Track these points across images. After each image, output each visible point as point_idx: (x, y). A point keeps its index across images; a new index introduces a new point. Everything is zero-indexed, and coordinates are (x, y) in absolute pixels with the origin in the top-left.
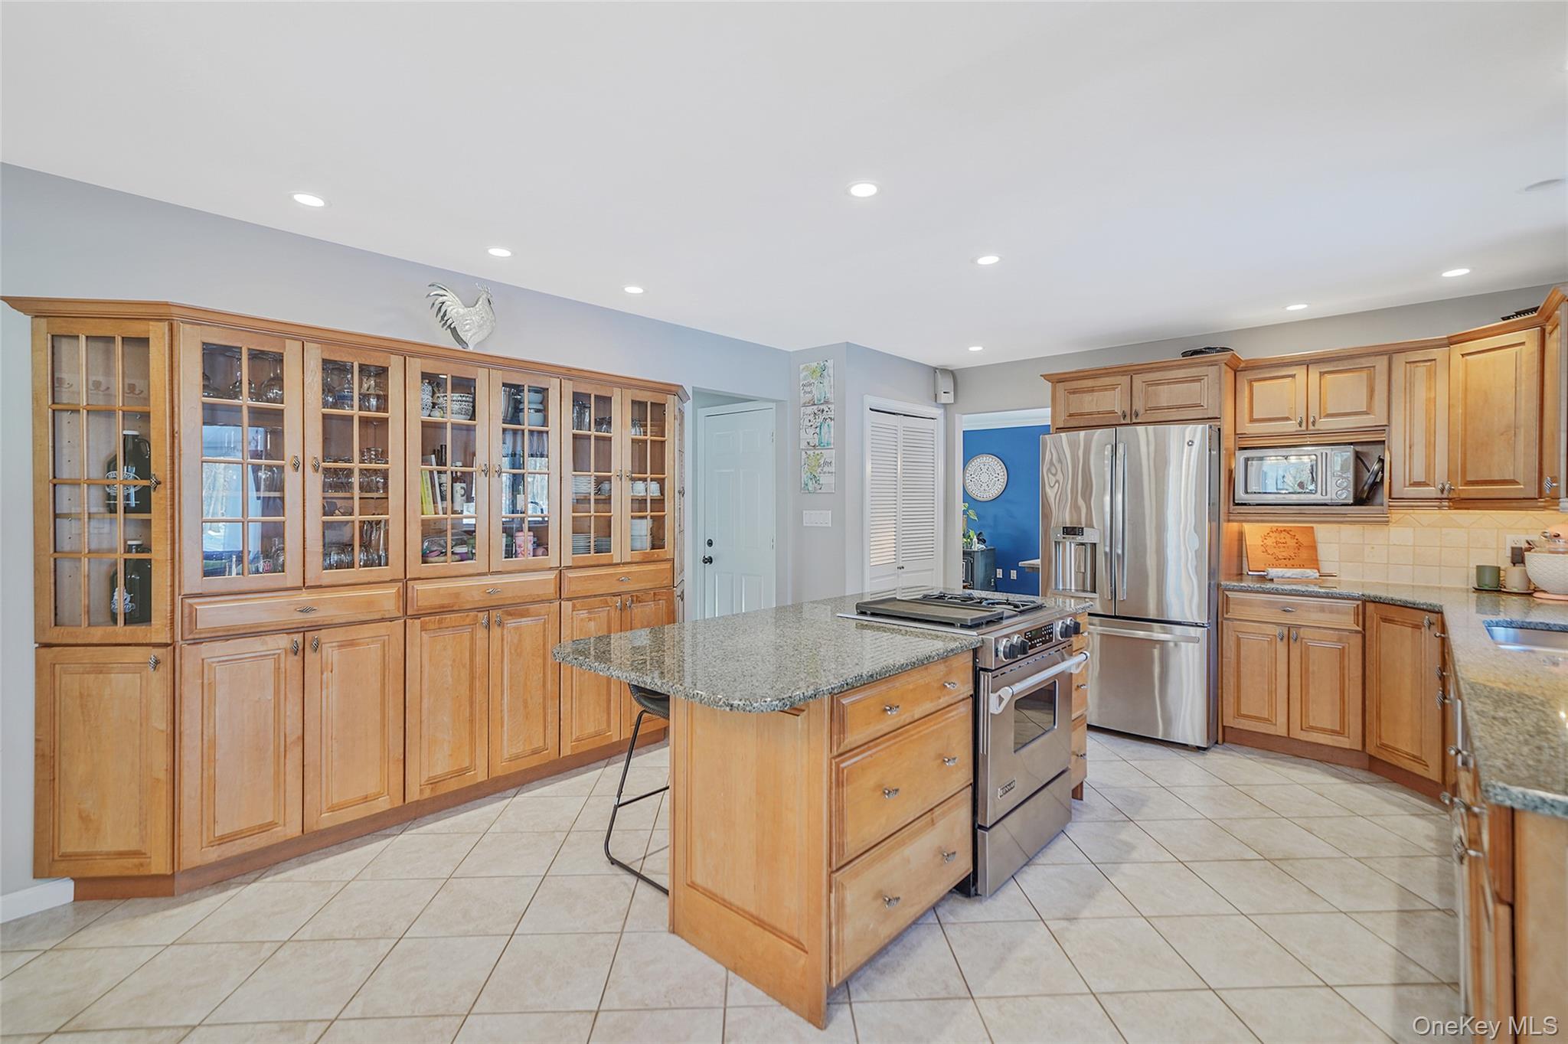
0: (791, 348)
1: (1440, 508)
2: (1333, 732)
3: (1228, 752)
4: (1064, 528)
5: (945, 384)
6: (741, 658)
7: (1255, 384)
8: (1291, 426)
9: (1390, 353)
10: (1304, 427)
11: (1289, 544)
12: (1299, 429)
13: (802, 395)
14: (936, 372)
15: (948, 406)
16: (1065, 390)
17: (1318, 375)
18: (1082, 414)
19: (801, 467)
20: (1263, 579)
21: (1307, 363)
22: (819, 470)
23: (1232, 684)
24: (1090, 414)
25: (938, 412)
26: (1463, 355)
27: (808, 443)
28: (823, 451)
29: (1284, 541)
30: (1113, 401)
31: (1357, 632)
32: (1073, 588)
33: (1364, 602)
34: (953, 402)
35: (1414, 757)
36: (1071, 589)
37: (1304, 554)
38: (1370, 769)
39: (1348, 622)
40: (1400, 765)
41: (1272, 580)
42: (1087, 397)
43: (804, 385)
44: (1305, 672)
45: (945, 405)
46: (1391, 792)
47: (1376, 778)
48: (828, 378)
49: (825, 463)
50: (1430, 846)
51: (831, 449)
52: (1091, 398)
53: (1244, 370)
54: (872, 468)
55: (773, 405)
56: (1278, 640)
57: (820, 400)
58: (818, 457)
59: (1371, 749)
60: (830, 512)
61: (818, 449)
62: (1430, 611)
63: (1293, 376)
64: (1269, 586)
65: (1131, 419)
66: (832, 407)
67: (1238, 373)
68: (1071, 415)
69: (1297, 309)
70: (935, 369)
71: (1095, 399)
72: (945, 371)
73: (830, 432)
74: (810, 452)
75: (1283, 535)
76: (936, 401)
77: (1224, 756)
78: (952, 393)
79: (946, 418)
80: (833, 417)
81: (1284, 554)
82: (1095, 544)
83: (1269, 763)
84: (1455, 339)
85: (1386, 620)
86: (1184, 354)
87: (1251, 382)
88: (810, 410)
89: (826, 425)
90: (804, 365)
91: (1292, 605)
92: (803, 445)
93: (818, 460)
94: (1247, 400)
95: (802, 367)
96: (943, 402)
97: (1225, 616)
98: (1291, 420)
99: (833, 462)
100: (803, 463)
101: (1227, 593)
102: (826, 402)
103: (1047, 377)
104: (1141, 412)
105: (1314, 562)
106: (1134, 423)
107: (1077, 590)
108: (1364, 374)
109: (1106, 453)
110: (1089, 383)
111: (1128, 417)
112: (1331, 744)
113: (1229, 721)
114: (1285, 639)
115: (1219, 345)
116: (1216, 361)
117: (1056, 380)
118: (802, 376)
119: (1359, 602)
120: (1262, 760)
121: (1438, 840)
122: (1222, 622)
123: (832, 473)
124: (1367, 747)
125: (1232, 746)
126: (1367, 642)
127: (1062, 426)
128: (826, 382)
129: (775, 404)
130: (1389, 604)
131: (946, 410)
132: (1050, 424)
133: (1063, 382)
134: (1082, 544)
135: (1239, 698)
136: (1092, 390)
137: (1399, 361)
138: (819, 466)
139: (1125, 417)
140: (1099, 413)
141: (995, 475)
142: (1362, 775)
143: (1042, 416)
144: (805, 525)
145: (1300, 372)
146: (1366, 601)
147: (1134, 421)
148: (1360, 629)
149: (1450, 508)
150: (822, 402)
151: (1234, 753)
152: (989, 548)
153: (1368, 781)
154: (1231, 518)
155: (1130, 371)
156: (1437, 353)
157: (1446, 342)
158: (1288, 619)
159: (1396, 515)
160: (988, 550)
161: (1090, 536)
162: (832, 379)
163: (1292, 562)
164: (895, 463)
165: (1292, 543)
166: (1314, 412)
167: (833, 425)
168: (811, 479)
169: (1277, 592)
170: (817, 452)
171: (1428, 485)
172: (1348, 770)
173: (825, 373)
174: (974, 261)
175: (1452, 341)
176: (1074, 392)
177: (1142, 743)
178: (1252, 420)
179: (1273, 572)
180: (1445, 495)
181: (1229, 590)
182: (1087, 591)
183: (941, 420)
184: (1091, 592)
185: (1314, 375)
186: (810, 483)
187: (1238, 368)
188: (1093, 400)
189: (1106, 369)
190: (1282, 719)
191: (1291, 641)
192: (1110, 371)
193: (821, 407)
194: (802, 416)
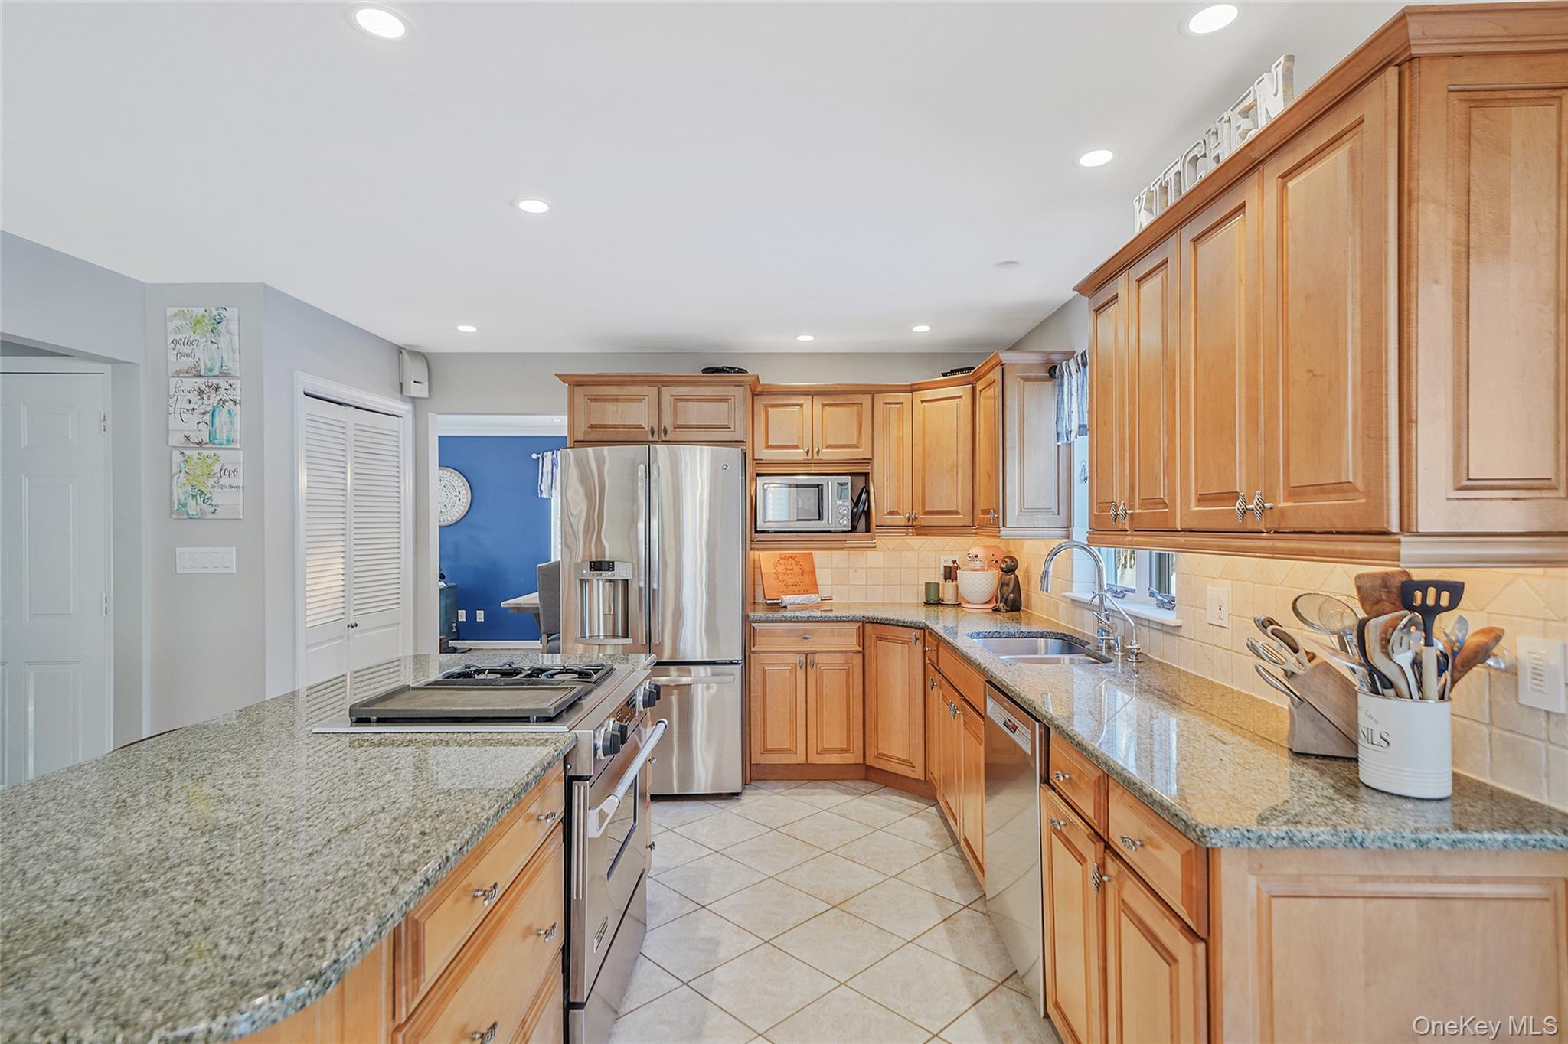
0: (147, 279)
1: (907, 534)
2: (843, 750)
3: (757, 792)
4: (591, 562)
5: (415, 370)
6: (150, 884)
7: (770, 410)
8: (799, 455)
9: (873, 392)
10: (810, 457)
11: (795, 570)
12: (806, 457)
13: (172, 357)
14: (401, 352)
15: (417, 401)
16: (585, 396)
17: (820, 406)
18: (604, 427)
19: (172, 477)
20: (777, 606)
21: (812, 393)
22: (212, 481)
23: (758, 717)
24: (615, 427)
25: (404, 408)
26: (922, 402)
27: (188, 438)
28: (218, 452)
29: (790, 567)
30: (637, 414)
31: (858, 652)
32: (602, 634)
33: (864, 623)
34: (427, 396)
35: (904, 761)
36: (599, 636)
37: (807, 579)
38: (867, 779)
39: (852, 643)
40: (894, 771)
41: (786, 607)
42: (611, 407)
43: (175, 342)
44: (820, 695)
45: (413, 400)
46: (887, 797)
47: (873, 786)
48: (228, 336)
49: (224, 472)
50: (932, 842)
51: (237, 449)
52: (615, 408)
53: (761, 394)
54: (308, 481)
55: (107, 368)
56: (798, 667)
57: (211, 370)
58: (210, 461)
59: (870, 762)
60: (234, 549)
61: (206, 449)
62: (915, 628)
63: (801, 405)
64: (787, 614)
65: (658, 436)
66: (237, 383)
67: (755, 397)
68: (592, 427)
69: (805, 339)
70: (400, 350)
71: (620, 411)
72: (417, 354)
73: (232, 423)
74: (193, 453)
75: (791, 561)
76: (402, 392)
77: (757, 798)
78: (427, 383)
79: (415, 416)
80: (238, 398)
81: (791, 580)
82: (627, 580)
83: (793, 794)
84: (916, 387)
85: (881, 639)
86: (705, 371)
87: (766, 407)
88: (189, 383)
89: (225, 411)
90: (176, 310)
91: (806, 631)
92: (176, 439)
93: (209, 466)
94: (763, 425)
95: (170, 311)
96: (413, 394)
97: (753, 649)
98: (799, 448)
99: (241, 470)
100: (175, 469)
101: (753, 624)
102: (224, 374)
103: (563, 377)
104: (670, 429)
105: (814, 588)
106: (662, 441)
107: (606, 637)
108: (855, 409)
109: (639, 474)
110: (613, 390)
111: (656, 434)
112: (840, 762)
113: (757, 758)
114: (804, 667)
115: (737, 366)
116: (742, 381)
117: (576, 383)
118: (172, 326)
119: (860, 624)
120: (787, 792)
121: (935, 835)
122: (750, 656)
123: (238, 487)
124: (867, 759)
125: (758, 784)
126: (866, 661)
127: (582, 439)
128: (223, 342)
129: (109, 366)
130: (884, 624)
131: (414, 407)
132: (566, 434)
133: (582, 385)
134: (610, 581)
135: (765, 732)
136: (616, 399)
137: (880, 399)
138: (211, 475)
139: (653, 433)
140: (624, 426)
141: (455, 494)
142: (862, 785)
143: (557, 424)
144: (179, 571)
145: (805, 401)
146: (866, 622)
147: (663, 439)
148: (861, 649)
149: (913, 533)
150: (216, 372)
151: (762, 791)
152: (450, 584)
153: (870, 790)
154: (754, 546)
155: (659, 382)
156: (904, 397)
157: (909, 388)
158: (806, 646)
159: (880, 540)
160: (449, 587)
161: (621, 572)
162: (236, 338)
163: (798, 588)
164: (342, 470)
165: (797, 569)
166: (817, 444)
167: (239, 412)
168: (194, 496)
169: (796, 620)
170: (205, 453)
171: (899, 514)
172: (852, 784)
173: (221, 327)
174: (513, 203)
175: (912, 389)
176: (595, 399)
177: (679, 803)
178: (768, 447)
179: (787, 599)
180: (910, 524)
181: (755, 622)
182: (618, 637)
183: (409, 418)
184: (623, 637)
185: (818, 407)
186: (191, 503)
187: (757, 392)
188: (617, 411)
189: (632, 376)
190: (801, 747)
191: (809, 667)
192: (637, 379)
193: (215, 381)
194: (172, 392)
